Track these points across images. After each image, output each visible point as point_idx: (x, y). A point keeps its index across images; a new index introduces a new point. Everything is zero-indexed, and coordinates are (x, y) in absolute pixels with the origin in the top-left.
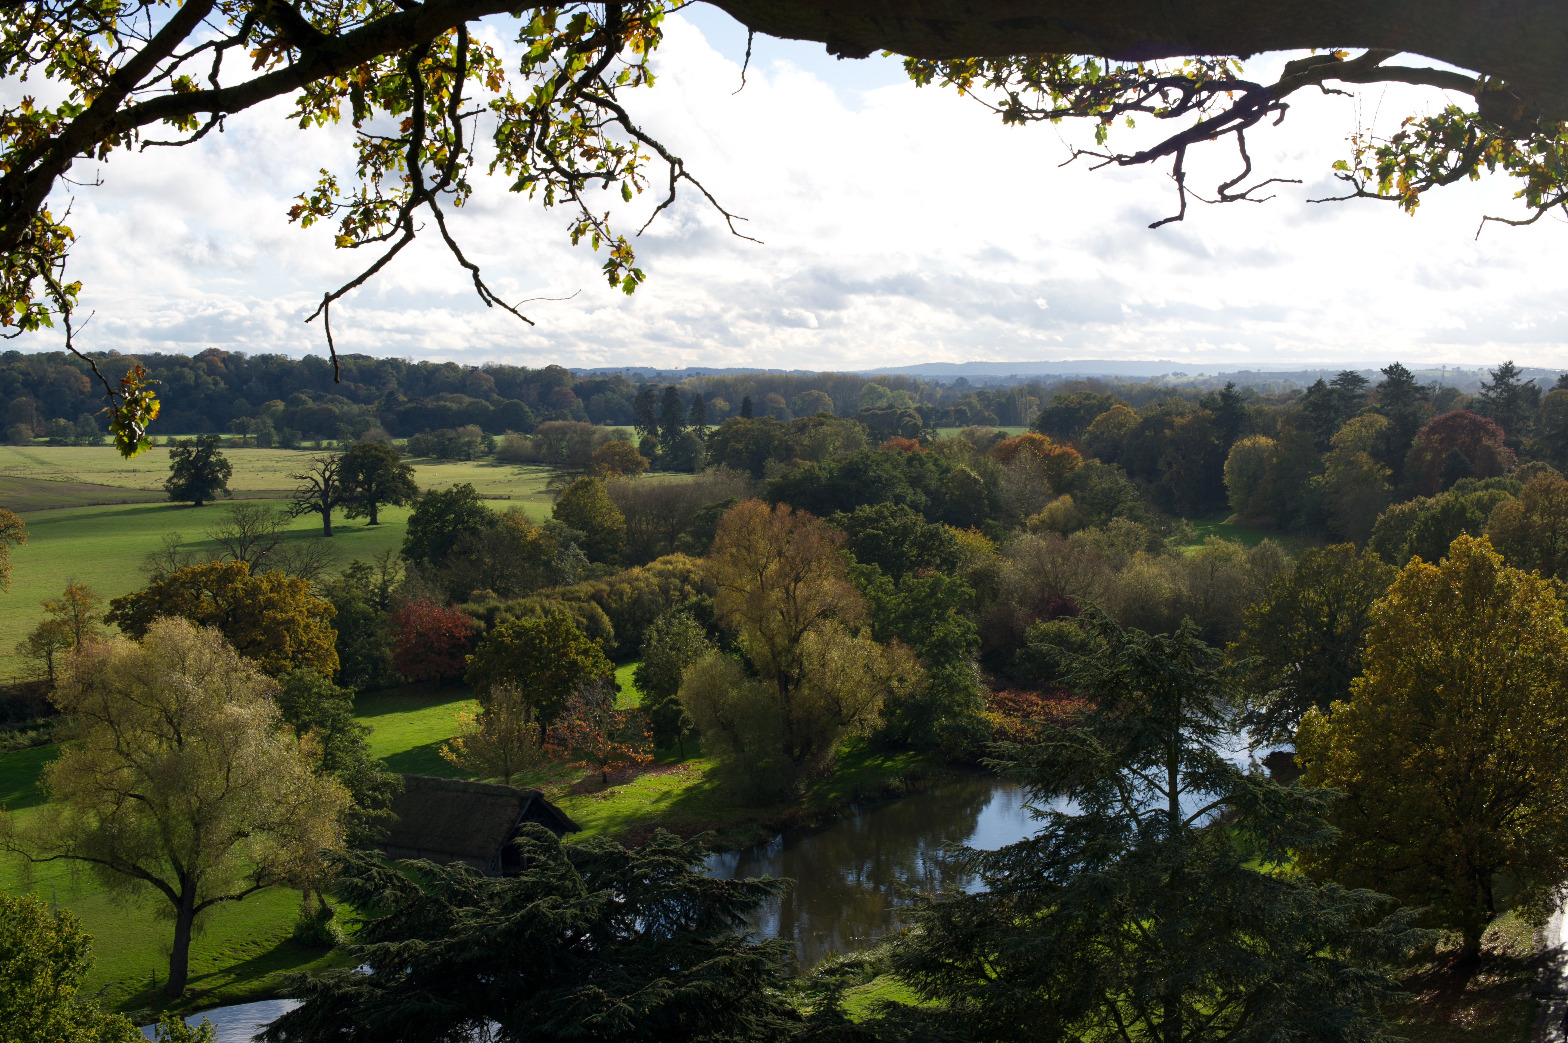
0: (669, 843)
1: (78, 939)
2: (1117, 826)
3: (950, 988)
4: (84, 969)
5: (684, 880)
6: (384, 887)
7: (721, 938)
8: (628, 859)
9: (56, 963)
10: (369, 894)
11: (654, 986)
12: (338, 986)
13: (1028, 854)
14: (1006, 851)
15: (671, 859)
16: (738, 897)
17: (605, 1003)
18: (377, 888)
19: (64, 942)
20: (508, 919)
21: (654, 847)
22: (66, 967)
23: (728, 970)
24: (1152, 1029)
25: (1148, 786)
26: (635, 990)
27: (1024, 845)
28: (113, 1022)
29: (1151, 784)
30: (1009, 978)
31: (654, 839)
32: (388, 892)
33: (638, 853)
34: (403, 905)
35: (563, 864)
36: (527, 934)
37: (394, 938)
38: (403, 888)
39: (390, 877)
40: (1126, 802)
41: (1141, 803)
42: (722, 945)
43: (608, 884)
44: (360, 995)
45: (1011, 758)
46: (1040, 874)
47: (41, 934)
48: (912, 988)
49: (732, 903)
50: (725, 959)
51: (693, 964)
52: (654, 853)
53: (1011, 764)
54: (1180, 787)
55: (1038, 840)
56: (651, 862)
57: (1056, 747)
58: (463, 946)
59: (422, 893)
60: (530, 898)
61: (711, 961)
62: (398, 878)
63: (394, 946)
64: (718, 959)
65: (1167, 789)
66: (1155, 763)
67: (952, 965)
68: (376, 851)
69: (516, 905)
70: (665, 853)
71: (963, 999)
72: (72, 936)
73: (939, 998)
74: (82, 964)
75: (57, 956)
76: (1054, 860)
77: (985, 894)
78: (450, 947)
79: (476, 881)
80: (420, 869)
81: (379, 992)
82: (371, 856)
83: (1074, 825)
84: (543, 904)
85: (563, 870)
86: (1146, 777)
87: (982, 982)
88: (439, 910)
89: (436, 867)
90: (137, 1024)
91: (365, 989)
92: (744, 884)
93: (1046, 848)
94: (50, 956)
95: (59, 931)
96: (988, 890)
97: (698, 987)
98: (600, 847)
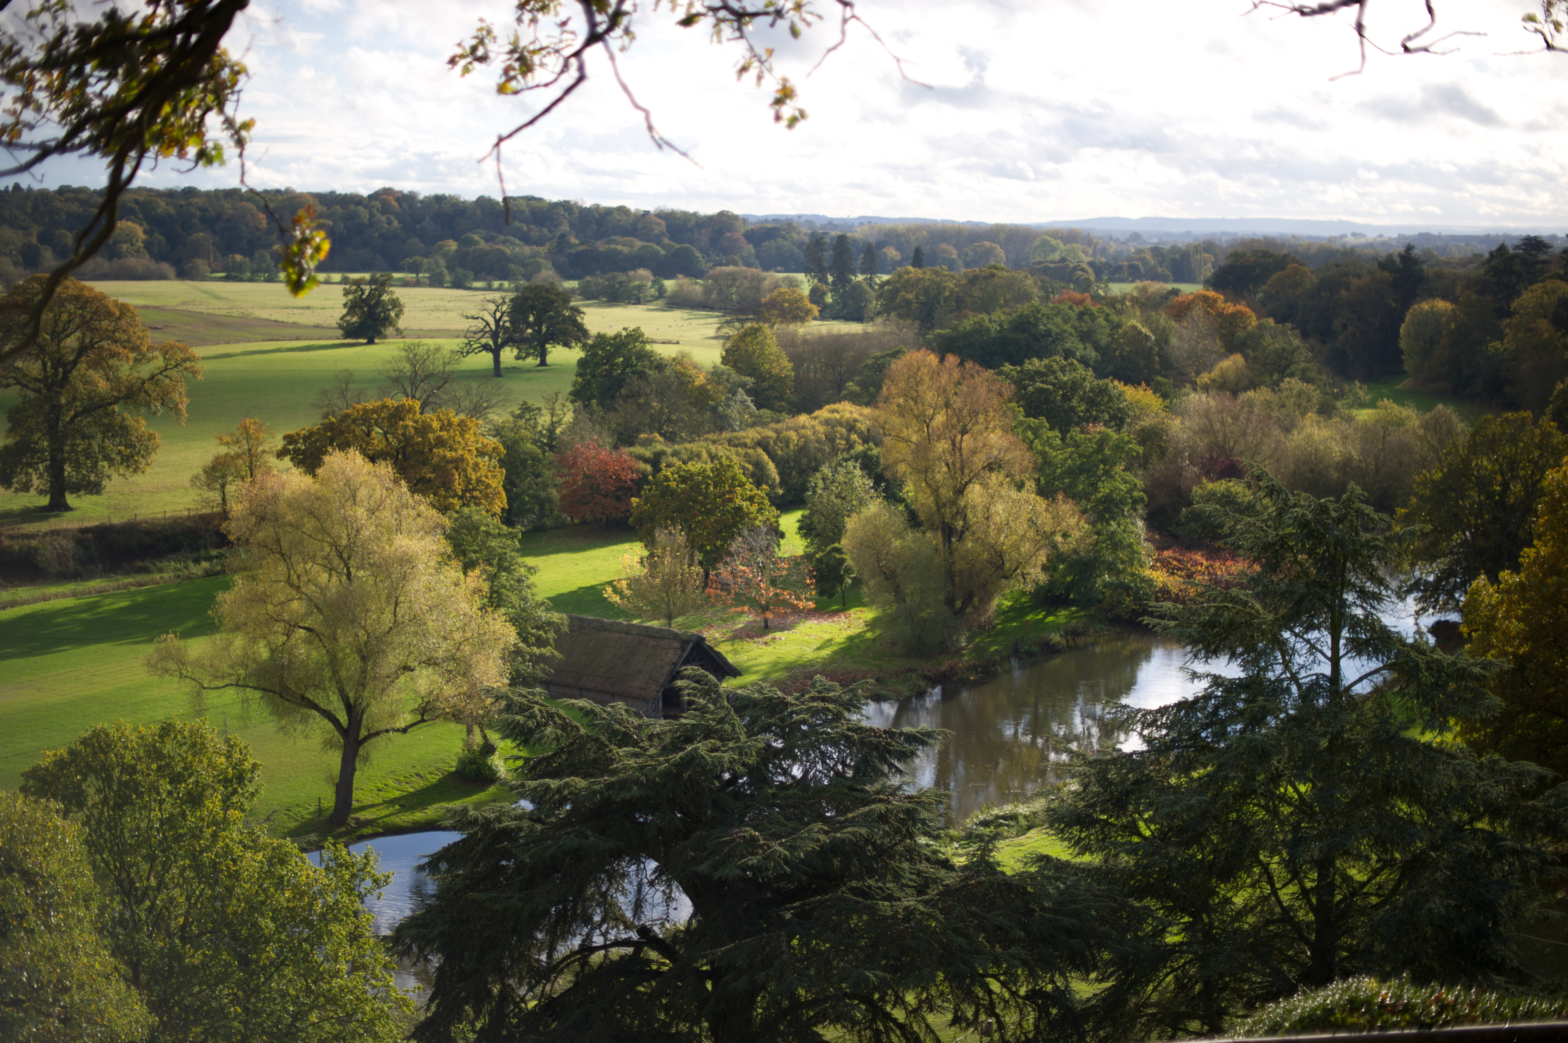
0: (828, 690)
1: (247, 765)
2: (1277, 689)
3: (1103, 844)
4: (253, 795)
5: (842, 727)
6: (546, 725)
7: (877, 786)
8: (786, 704)
9: (226, 788)
10: (531, 731)
11: (809, 831)
12: (498, 820)
13: (1186, 714)
14: (1163, 710)
15: (830, 706)
16: (895, 746)
17: (761, 846)
18: (538, 726)
19: (234, 768)
20: (667, 761)
21: (813, 694)
22: (235, 792)
23: (883, 818)
24: (1305, 893)
25: (1309, 650)
26: (790, 834)
27: (1181, 705)
28: (280, 846)
29: (1313, 648)
30: (1162, 836)
31: (813, 686)
32: (549, 729)
33: (797, 699)
34: (564, 743)
35: (722, 707)
36: (686, 776)
37: (555, 774)
38: (565, 727)
39: (551, 716)
40: (1287, 665)
41: (1303, 667)
42: (878, 792)
43: (766, 729)
44: (520, 829)
45: (1174, 618)
46: (1197, 734)
47: (210, 759)
48: (1066, 843)
49: (889, 752)
50: (881, 807)
51: (847, 810)
52: (813, 699)
53: (1172, 623)
54: (1342, 652)
55: (1197, 700)
56: (809, 708)
57: (1218, 608)
58: (623, 785)
59: (583, 731)
60: (689, 740)
61: (867, 809)
62: (560, 717)
63: (554, 783)
64: (873, 806)
65: (1329, 654)
66: (1318, 627)
67: (1106, 822)
68: (538, 690)
69: (675, 747)
70: (824, 699)
71: (1116, 855)
72: (241, 762)
73: (1092, 853)
74: (251, 789)
75: (226, 781)
76: (1213, 720)
77: (1142, 753)
78: (610, 786)
79: (636, 721)
80: (581, 709)
81: (539, 827)
82: (534, 694)
83: (1231, 688)
84: (702, 747)
85: (722, 714)
86: (1308, 641)
87: (1136, 839)
88: (599, 749)
89: (598, 708)
90: (303, 850)
91: (526, 824)
92: (901, 734)
93: (1205, 708)
94: (219, 781)
95: (229, 757)
96: (1144, 747)
97: (853, 834)
98: (760, 692)
